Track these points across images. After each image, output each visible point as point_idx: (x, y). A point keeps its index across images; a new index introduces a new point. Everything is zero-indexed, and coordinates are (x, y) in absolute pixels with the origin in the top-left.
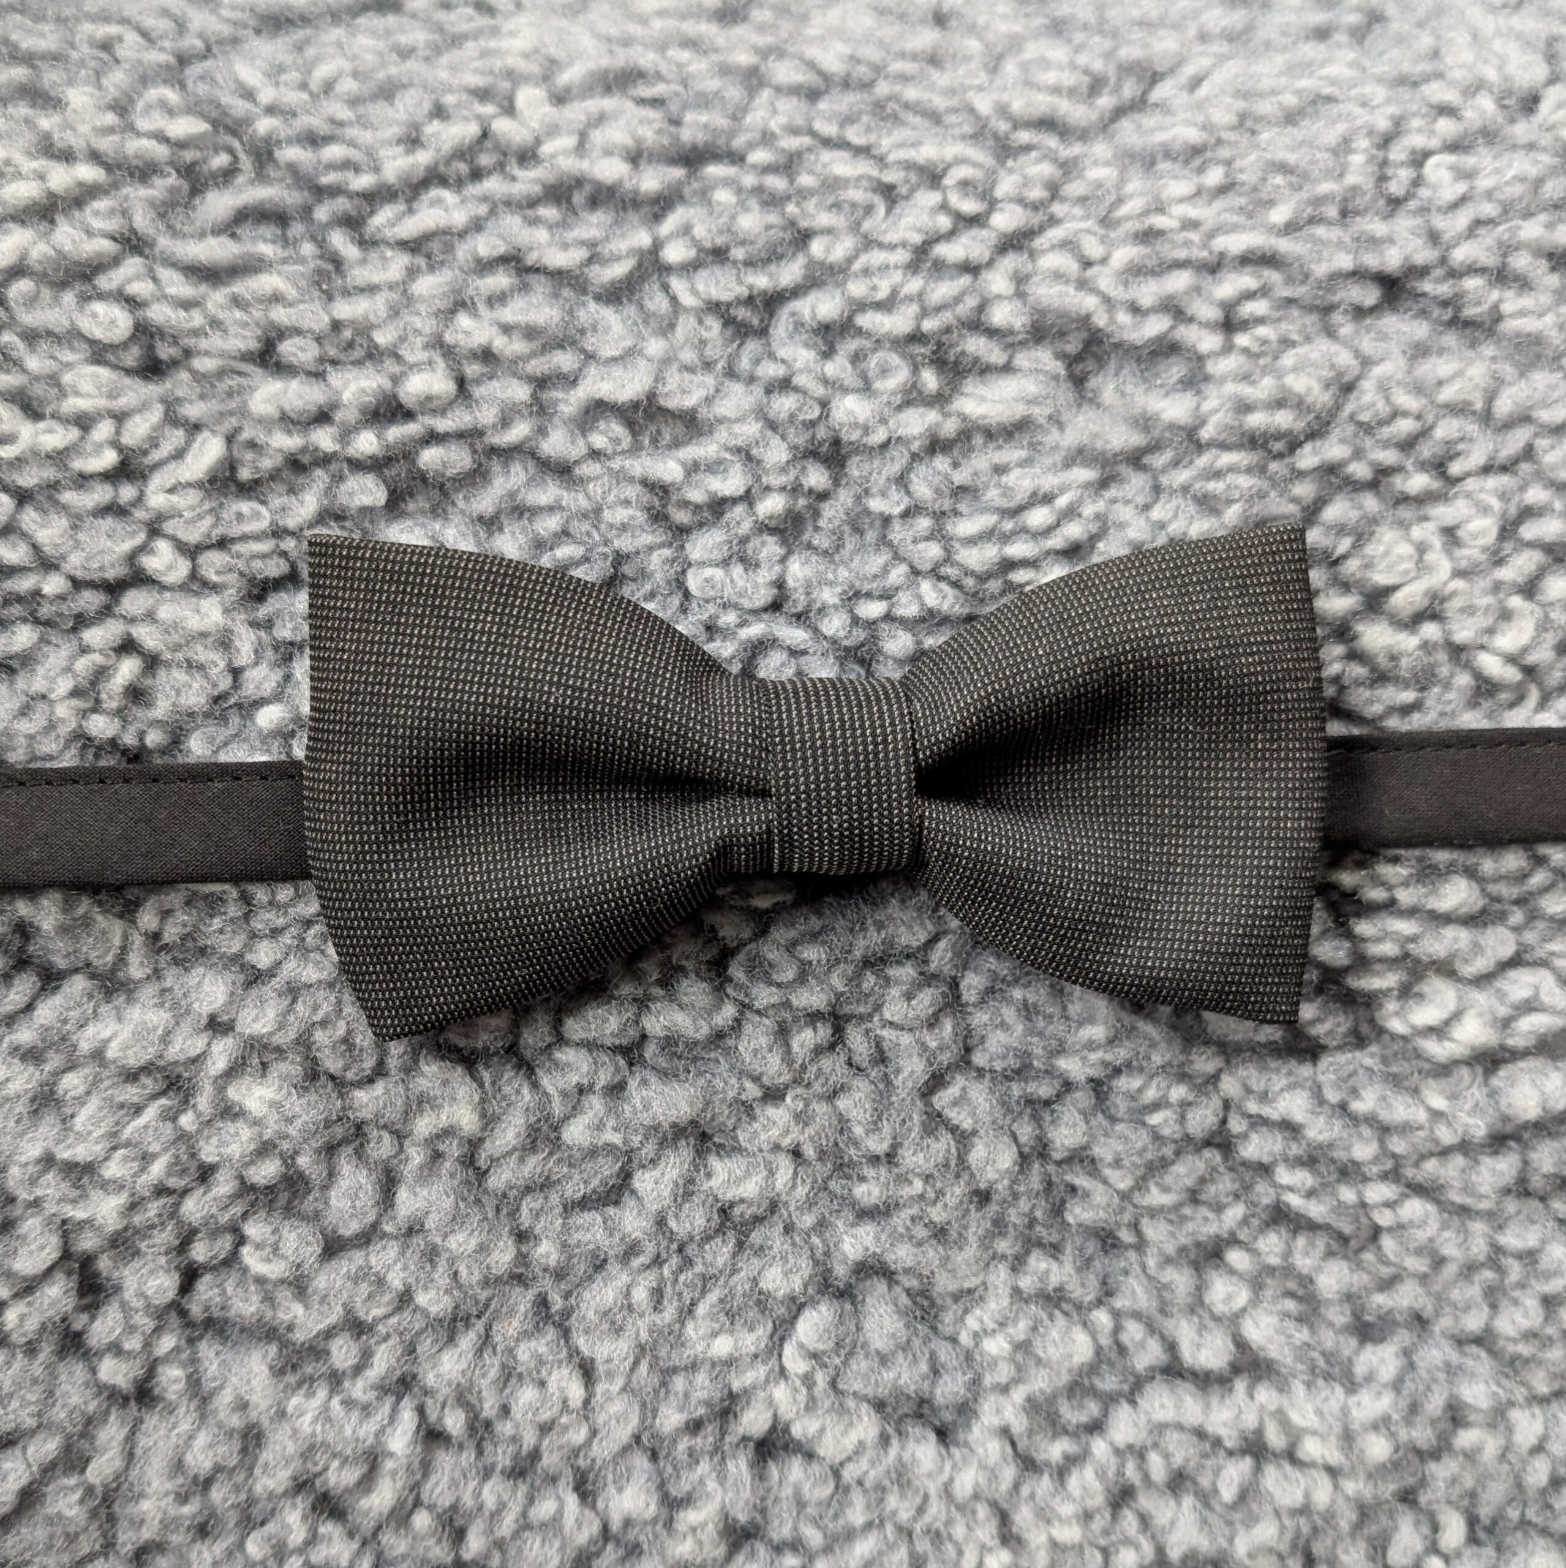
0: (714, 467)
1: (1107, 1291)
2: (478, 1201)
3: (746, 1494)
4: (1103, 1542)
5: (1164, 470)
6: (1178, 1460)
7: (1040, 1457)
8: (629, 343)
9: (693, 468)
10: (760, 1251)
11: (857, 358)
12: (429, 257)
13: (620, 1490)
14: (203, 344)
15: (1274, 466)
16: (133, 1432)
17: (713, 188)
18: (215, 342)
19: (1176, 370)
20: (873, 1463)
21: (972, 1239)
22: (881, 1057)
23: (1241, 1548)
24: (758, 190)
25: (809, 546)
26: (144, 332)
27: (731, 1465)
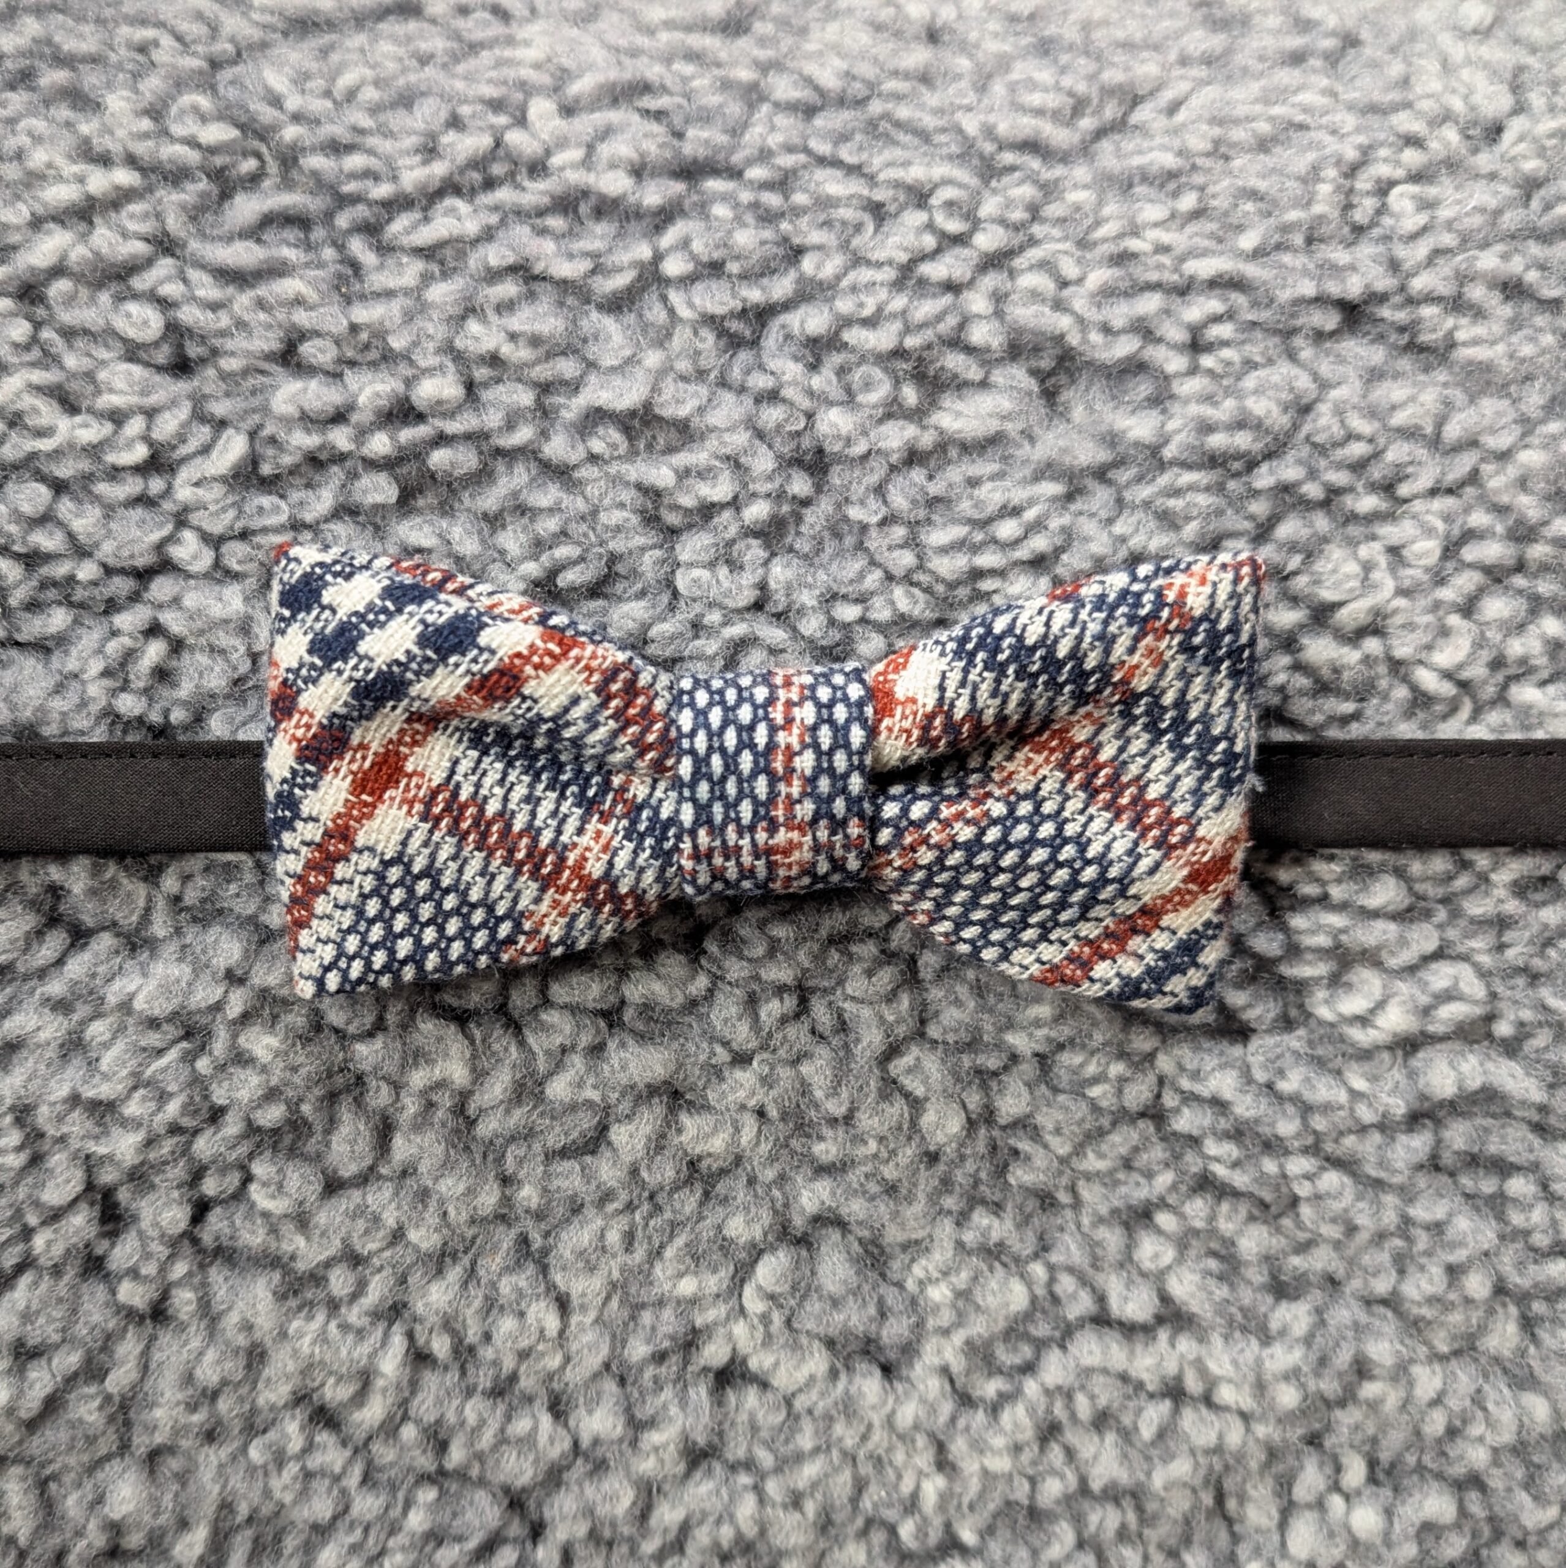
0: (704, 474)
1: (1044, 1247)
2: (467, 1148)
3: (705, 1419)
4: (1030, 1471)
5: (1128, 485)
6: (1102, 1401)
7: (976, 1393)
8: (628, 353)
9: (683, 474)
10: (725, 1201)
11: (842, 371)
12: (442, 263)
13: (590, 1412)
14: (229, 344)
15: (1232, 485)
16: (148, 1347)
17: (713, 201)
18: (237, 342)
19: (1143, 388)
20: (822, 1394)
21: (921, 1196)
22: (842, 1026)
23: (1157, 1481)
24: (755, 205)
25: (791, 550)
26: (174, 331)
27: (692, 1392)
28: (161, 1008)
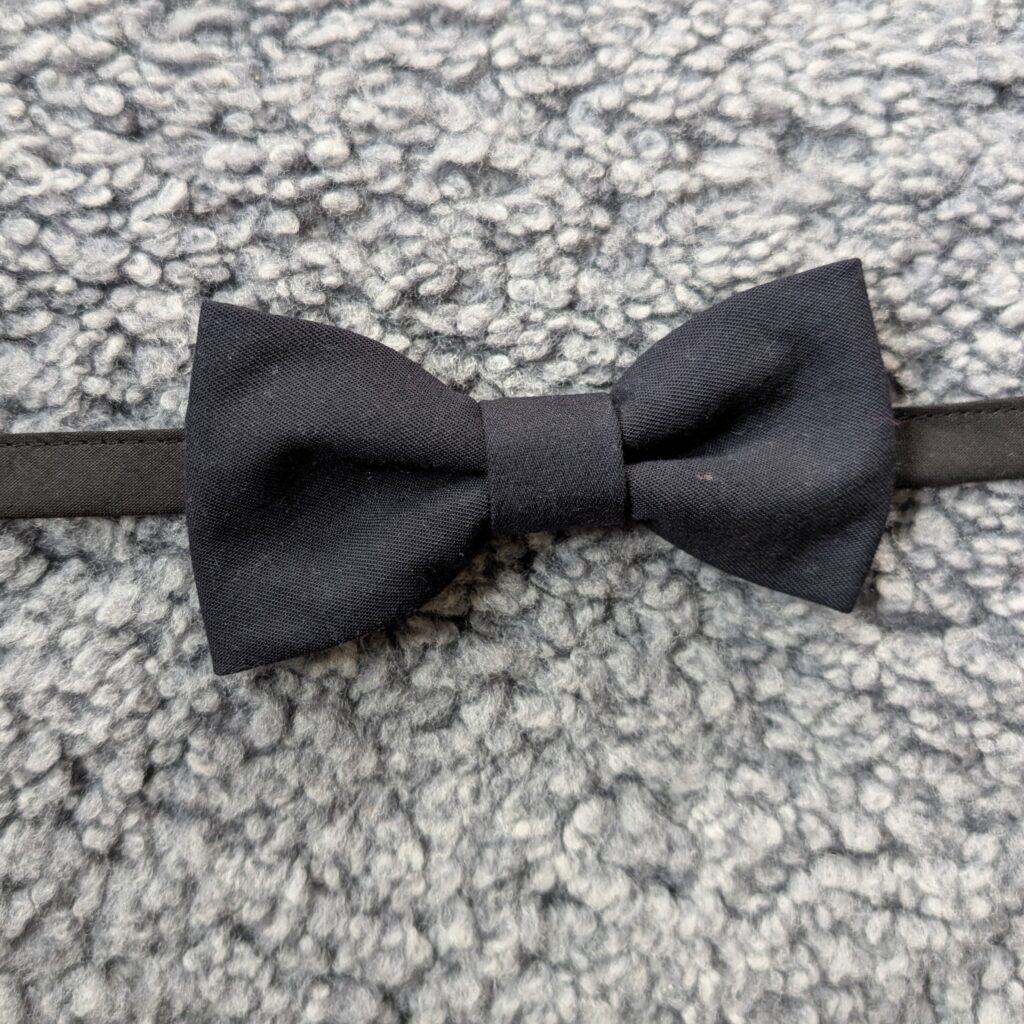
0: (530, 210)
1: (793, 794)
2: (351, 725)
3: (535, 931)
4: (783, 968)
5: (843, 219)
6: (839, 913)
7: (741, 908)
8: (470, 121)
9: (514, 210)
10: (550, 764)
11: (630, 135)
12: (330, 58)
13: (447, 927)
14: (172, 117)
15: (922, 217)
16: (106, 880)
17: (529, 13)
18: (180, 115)
19: (851, 147)
20: (624, 911)
21: (699, 757)
22: (639, 629)
23: (881, 974)
24: (562, 16)
25: (594, 265)
26: (131, 107)
27: (524, 911)
28: (116, 620)
